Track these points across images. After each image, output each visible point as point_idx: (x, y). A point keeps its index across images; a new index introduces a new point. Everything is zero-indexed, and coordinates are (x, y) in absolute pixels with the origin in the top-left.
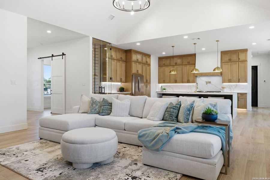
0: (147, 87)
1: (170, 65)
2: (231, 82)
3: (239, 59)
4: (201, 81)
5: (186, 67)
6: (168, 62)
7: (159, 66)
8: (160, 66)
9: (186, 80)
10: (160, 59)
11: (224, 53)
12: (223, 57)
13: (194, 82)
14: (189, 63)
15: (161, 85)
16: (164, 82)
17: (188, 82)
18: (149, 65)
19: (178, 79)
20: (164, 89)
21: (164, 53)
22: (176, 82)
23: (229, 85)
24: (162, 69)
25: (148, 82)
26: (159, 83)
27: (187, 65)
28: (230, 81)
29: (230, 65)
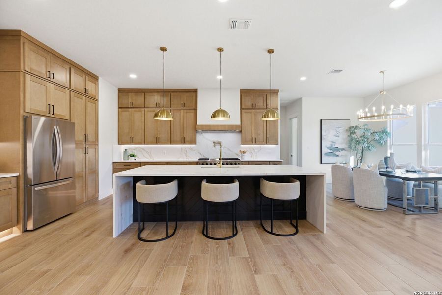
0: (86, 153)
1: (145, 108)
2: (256, 143)
3: (267, 105)
4: (205, 140)
5: (178, 114)
6: (139, 100)
7: (119, 108)
8: (121, 107)
9: (177, 136)
10: (123, 92)
11: (244, 93)
12: (243, 100)
13: (194, 141)
14: (184, 107)
15: (123, 147)
16: (131, 141)
17: (183, 141)
18: (95, 100)
19: (162, 136)
20: (132, 156)
21: (133, 76)
22: (157, 141)
23: (249, 148)
24: (126, 114)
25: (89, 142)
26: (120, 142)
27: (180, 109)
28: (254, 141)
29: (255, 114)
